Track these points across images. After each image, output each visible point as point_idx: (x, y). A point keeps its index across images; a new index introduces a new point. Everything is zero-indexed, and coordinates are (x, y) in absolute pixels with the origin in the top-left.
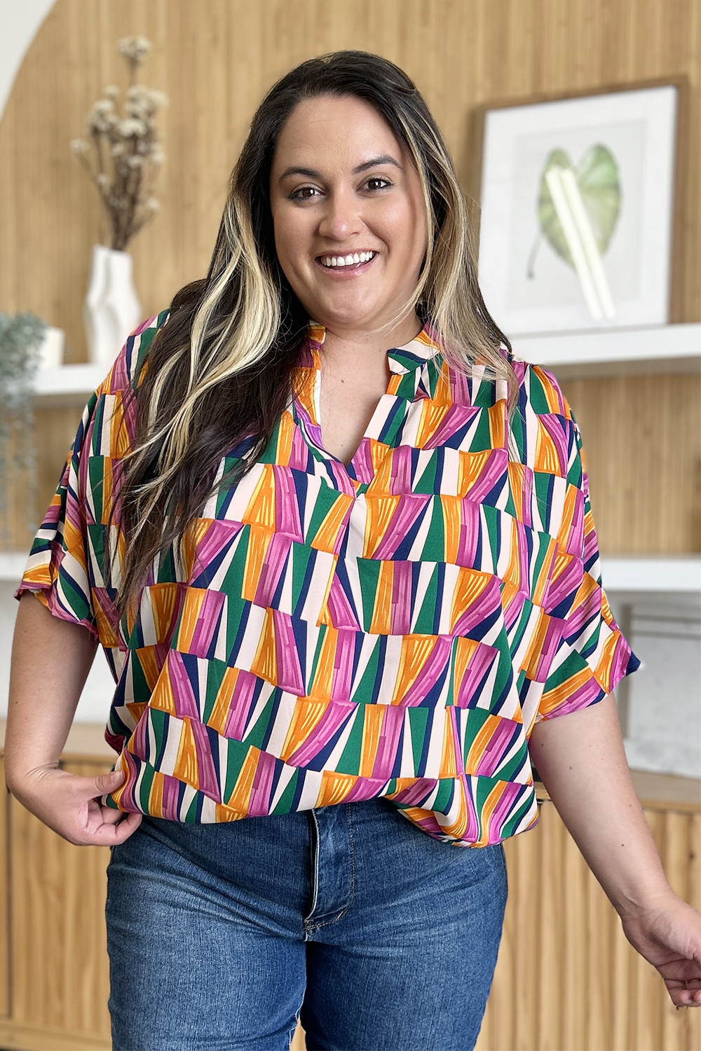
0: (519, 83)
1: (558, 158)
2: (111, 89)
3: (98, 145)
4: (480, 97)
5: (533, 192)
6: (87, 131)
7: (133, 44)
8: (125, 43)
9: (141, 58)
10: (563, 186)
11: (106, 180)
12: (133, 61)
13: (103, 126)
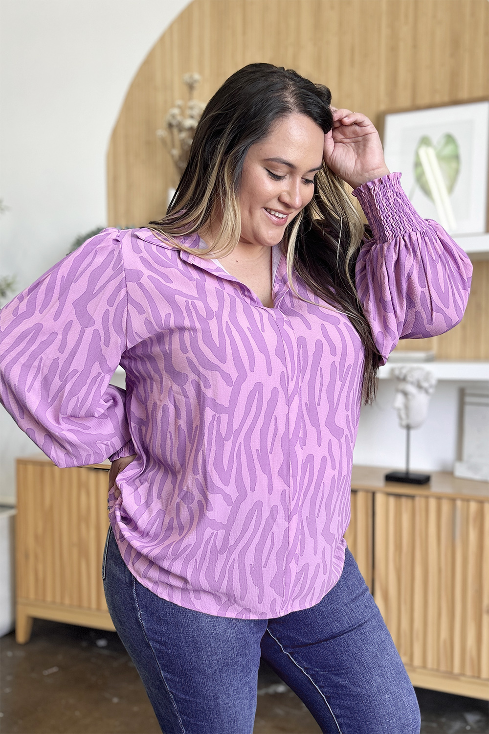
0: (404, 99)
1: (425, 141)
2: (179, 102)
3: (172, 133)
4: (383, 107)
5: (411, 160)
6: (165, 125)
7: (191, 77)
8: (186, 77)
9: (196, 85)
10: (428, 156)
11: (176, 152)
12: (191, 87)
13: (174, 122)
